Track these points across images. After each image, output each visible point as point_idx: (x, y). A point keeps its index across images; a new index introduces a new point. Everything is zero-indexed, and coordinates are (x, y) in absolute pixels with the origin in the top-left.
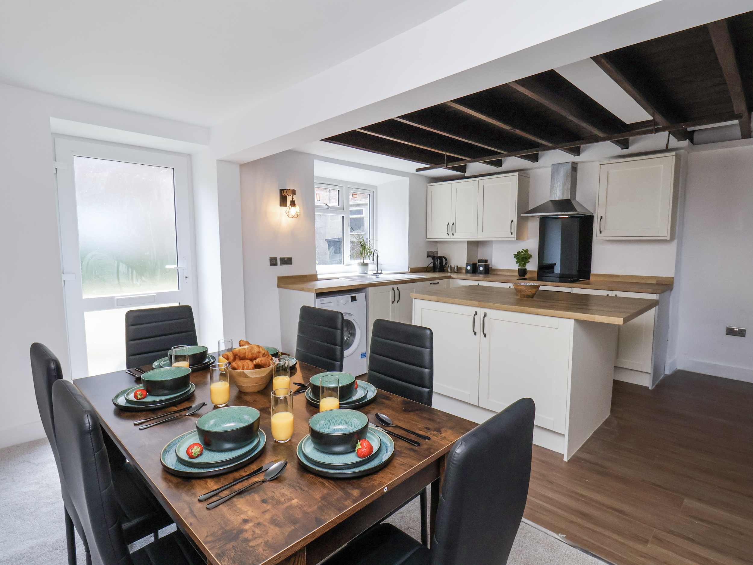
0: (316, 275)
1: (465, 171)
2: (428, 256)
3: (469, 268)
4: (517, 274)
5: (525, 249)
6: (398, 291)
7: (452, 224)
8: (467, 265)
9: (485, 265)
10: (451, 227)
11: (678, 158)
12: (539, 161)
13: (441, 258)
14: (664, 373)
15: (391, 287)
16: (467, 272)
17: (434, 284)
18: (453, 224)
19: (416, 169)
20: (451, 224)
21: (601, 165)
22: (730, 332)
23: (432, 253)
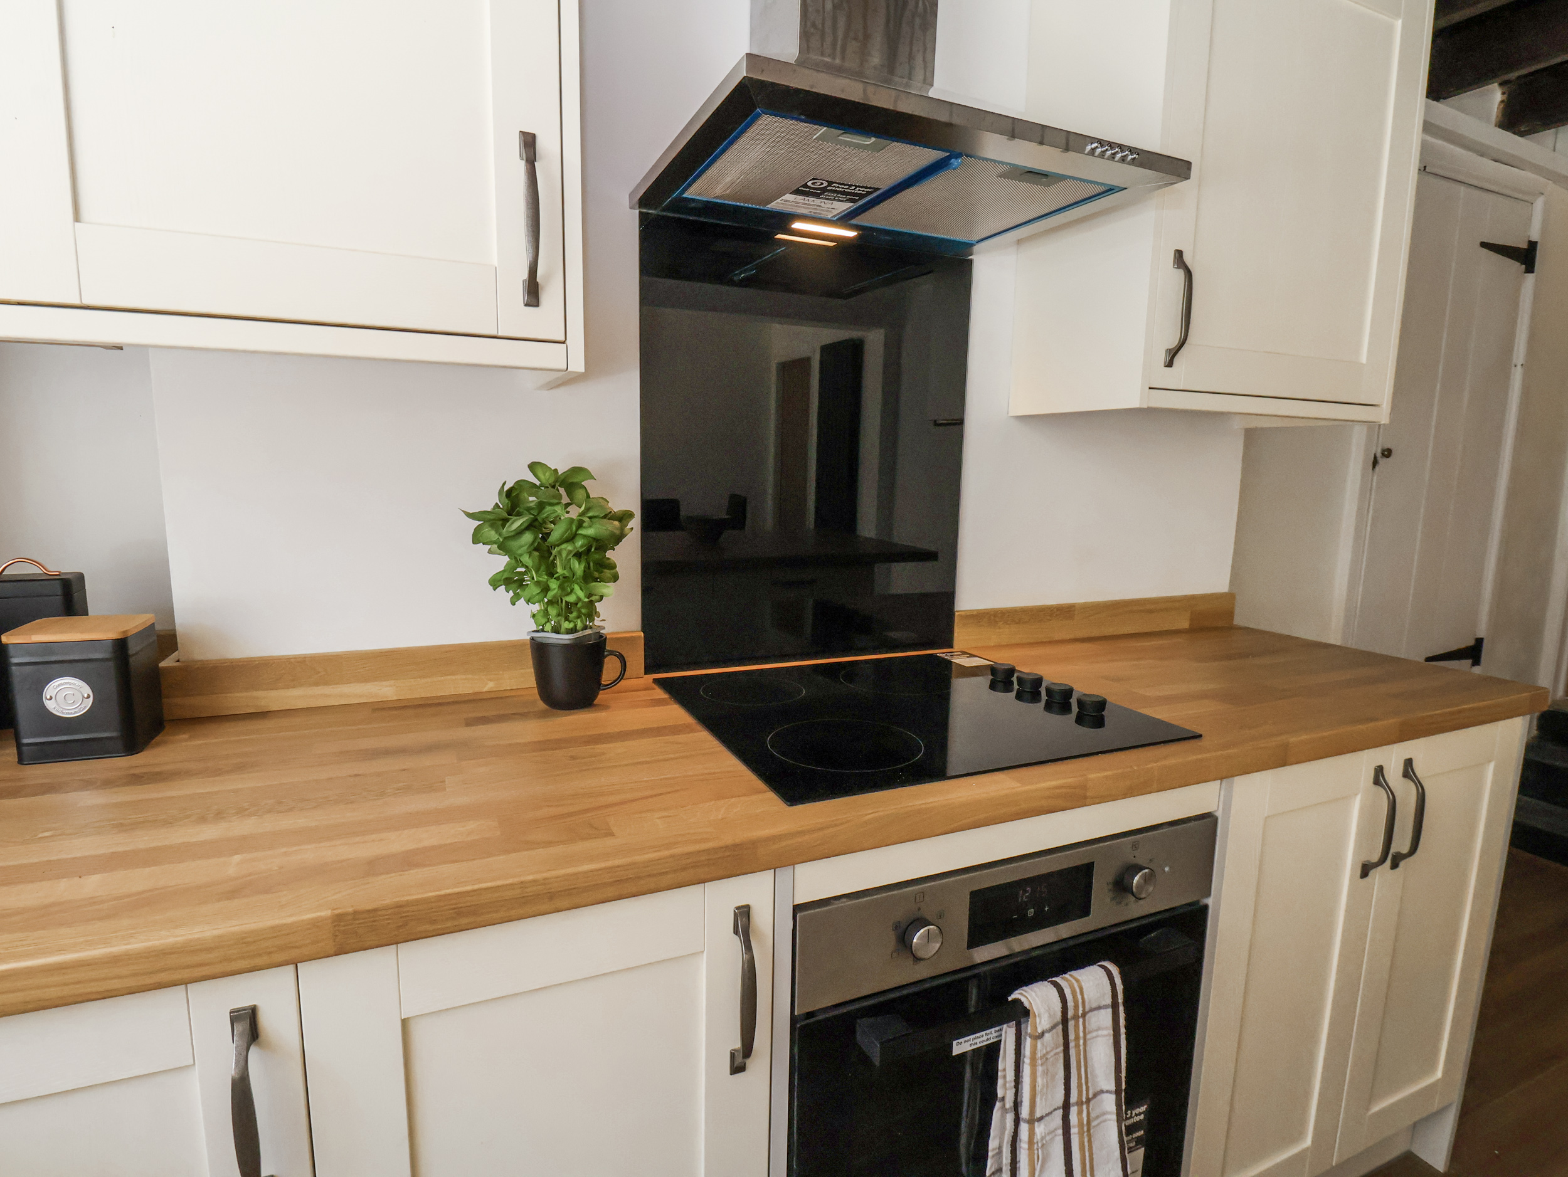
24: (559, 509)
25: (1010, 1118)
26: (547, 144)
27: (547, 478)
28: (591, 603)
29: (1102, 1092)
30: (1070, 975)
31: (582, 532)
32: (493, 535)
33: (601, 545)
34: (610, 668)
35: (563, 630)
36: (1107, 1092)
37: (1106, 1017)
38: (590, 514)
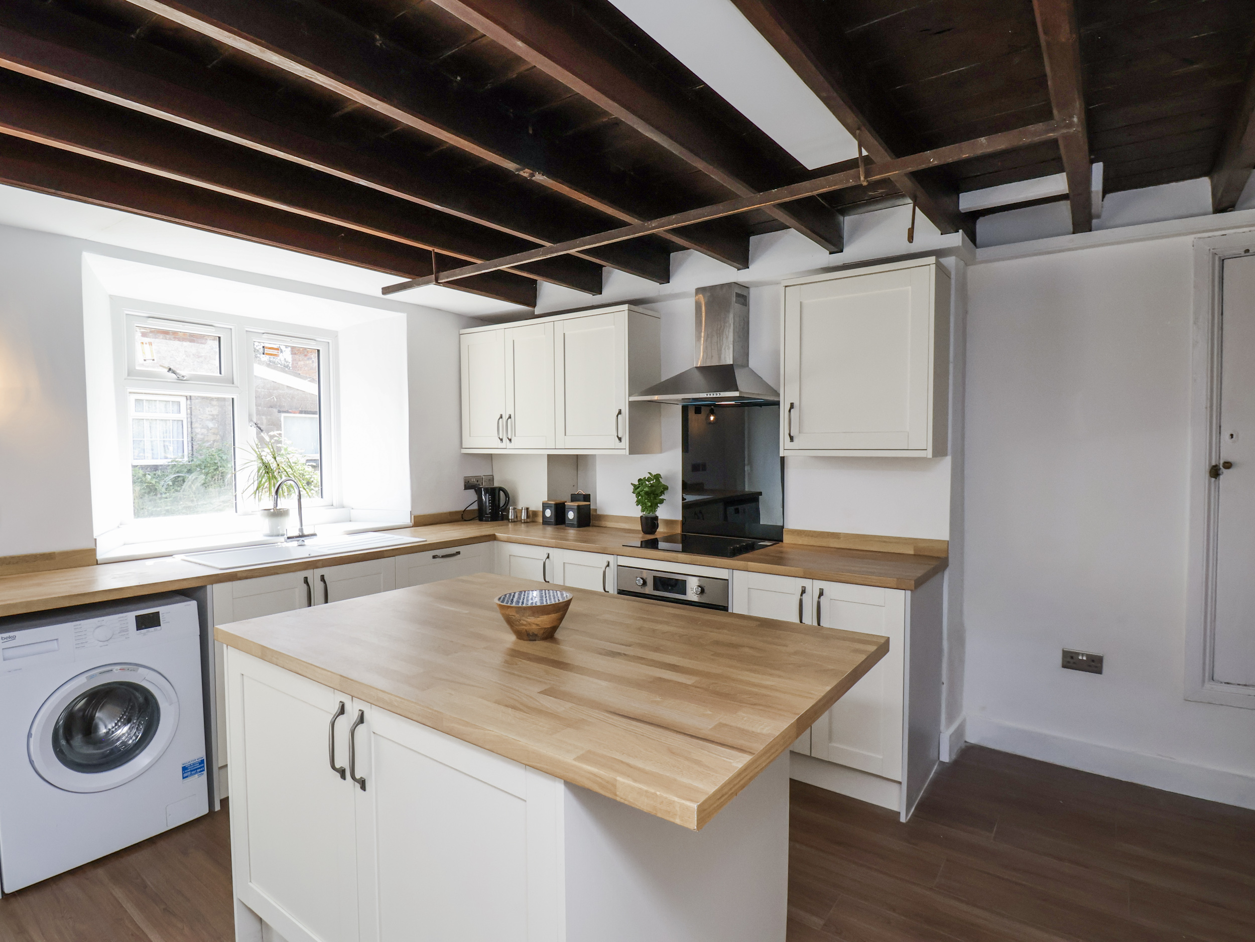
0: (93, 551)
1: (533, 304)
2: (468, 486)
3: (548, 513)
4: (639, 527)
5: (654, 473)
6: (322, 583)
7: (507, 417)
8: (545, 506)
9: (578, 506)
10: (506, 422)
11: (942, 273)
12: (671, 281)
13: (494, 492)
14: (939, 759)
15: (302, 574)
16: (546, 522)
17: (443, 557)
18: (510, 417)
19: (383, 288)
20: (505, 417)
21: (786, 286)
22: (1071, 661)
23: (479, 479)
35: (648, 514)
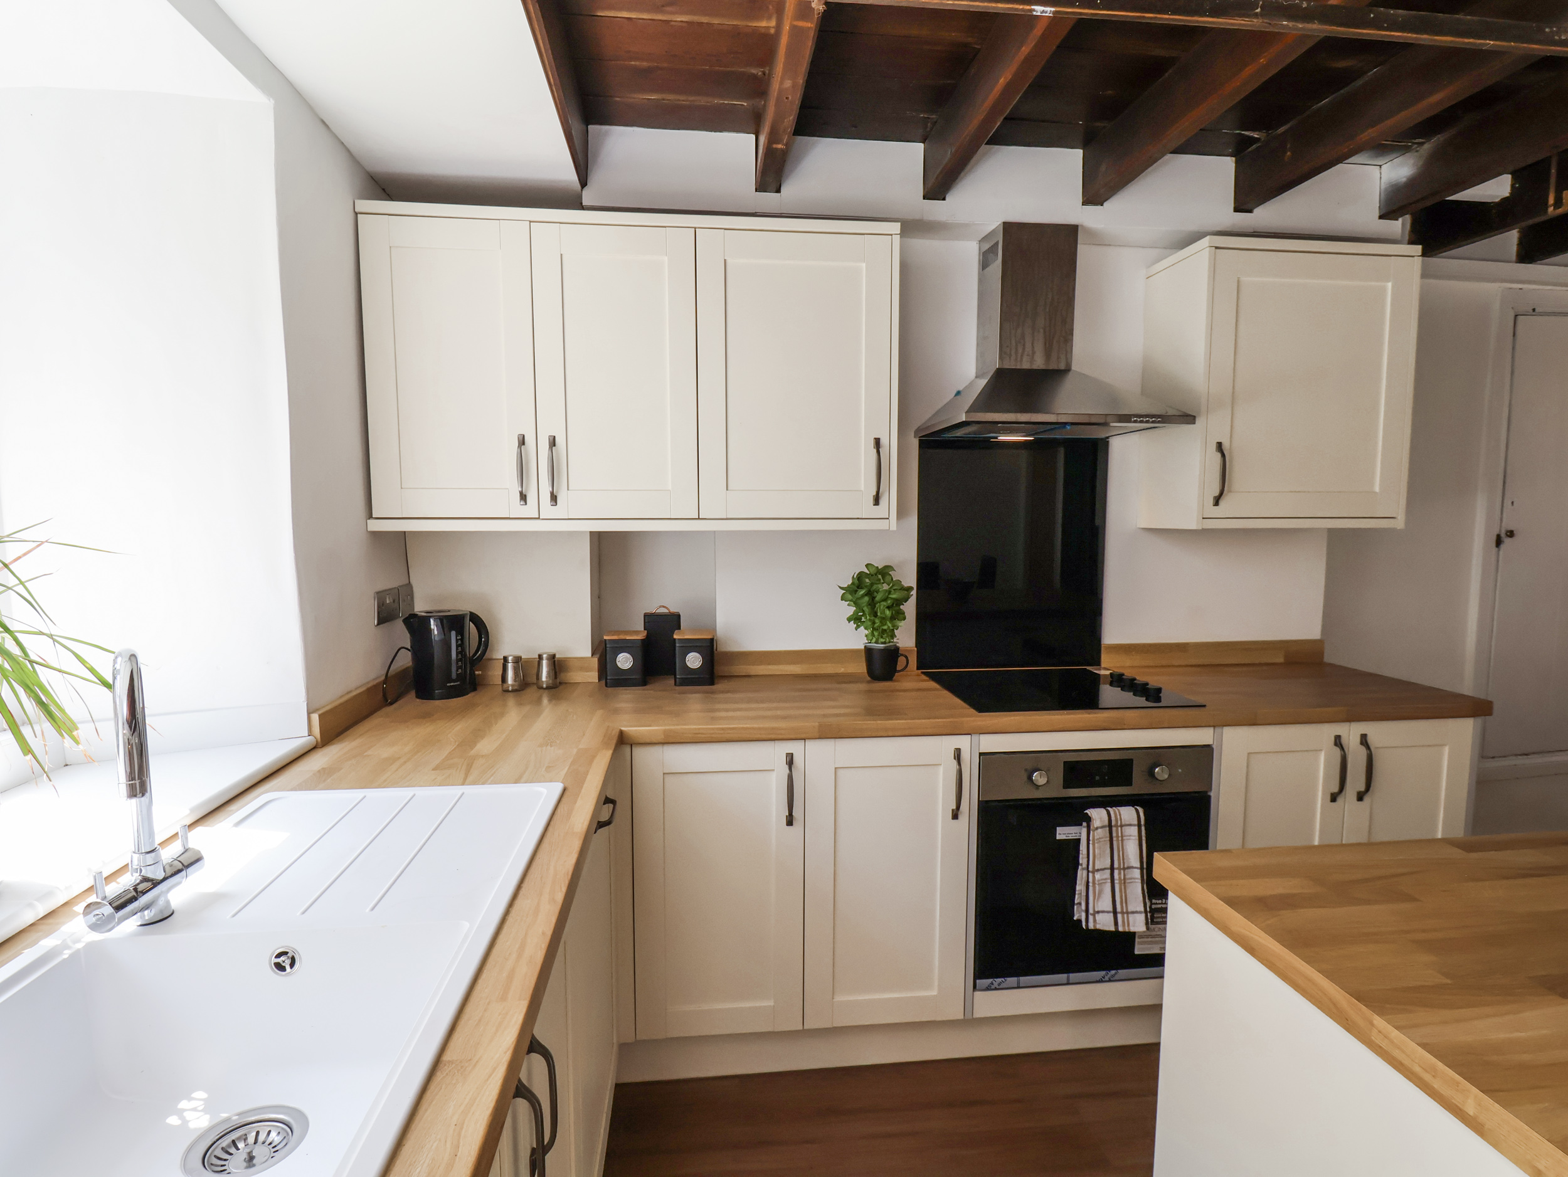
2: (380, 613)
3: (626, 661)
5: (880, 565)
7: (546, 442)
9: (711, 641)
12: (948, 198)
13: (463, 626)
18: (554, 443)
20: (535, 442)
23: (395, 595)
24: (880, 586)
25: (1085, 872)
26: (884, 442)
27: (873, 571)
28: (893, 630)
29: (1133, 867)
30: (1118, 810)
31: (890, 596)
32: (850, 597)
33: (899, 602)
34: (901, 662)
35: (879, 642)
36: (1136, 868)
37: (1134, 831)
38: (895, 588)
